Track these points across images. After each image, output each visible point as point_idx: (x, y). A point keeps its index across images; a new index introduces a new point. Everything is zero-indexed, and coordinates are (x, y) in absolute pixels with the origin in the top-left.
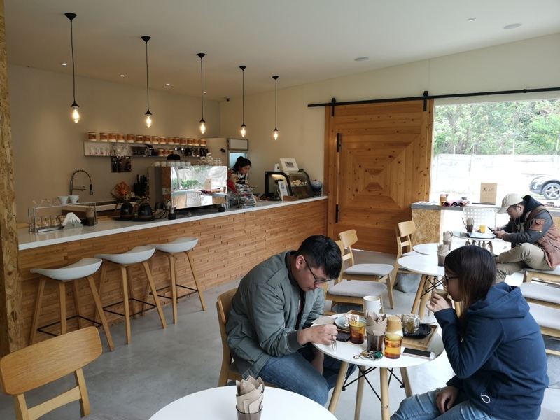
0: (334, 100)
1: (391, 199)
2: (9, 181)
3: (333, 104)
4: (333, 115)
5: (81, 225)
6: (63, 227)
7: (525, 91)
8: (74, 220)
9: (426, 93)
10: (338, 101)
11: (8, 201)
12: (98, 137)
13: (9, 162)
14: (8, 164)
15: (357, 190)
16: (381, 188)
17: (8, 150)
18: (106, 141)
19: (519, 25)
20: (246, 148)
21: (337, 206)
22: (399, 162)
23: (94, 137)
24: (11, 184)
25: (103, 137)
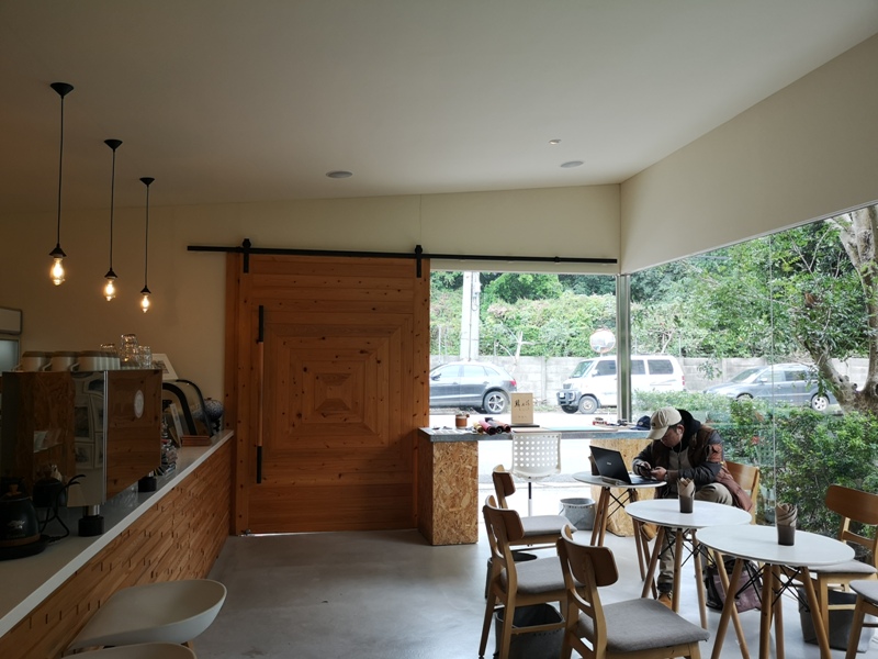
0: (247, 242)
1: (366, 427)
3: (246, 248)
4: (246, 271)
7: (556, 259)
9: (419, 248)
10: (255, 244)
15: (299, 415)
16: (348, 409)
19: (580, 163)
20: (19, 330)
21: (259, 448)
22: (379, 362)
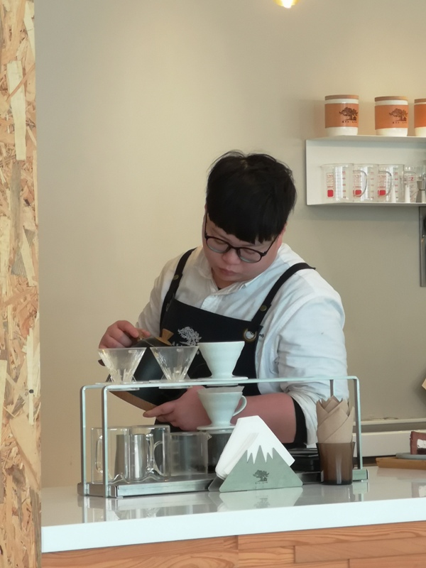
2: (17, 237)
5: (296, 478)
6: (220, 482)
8: (267, 451)
11: (12, 326)
12: (366, 115)
13: (21, 155)
14: (19, 164)
17: (18, 104)
18: (400, 132)
23: (351, 114)
24: (25, 250)
25: (387, 114)
